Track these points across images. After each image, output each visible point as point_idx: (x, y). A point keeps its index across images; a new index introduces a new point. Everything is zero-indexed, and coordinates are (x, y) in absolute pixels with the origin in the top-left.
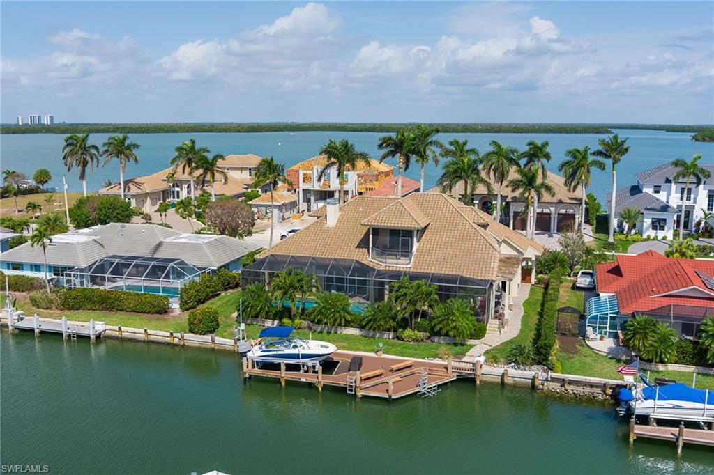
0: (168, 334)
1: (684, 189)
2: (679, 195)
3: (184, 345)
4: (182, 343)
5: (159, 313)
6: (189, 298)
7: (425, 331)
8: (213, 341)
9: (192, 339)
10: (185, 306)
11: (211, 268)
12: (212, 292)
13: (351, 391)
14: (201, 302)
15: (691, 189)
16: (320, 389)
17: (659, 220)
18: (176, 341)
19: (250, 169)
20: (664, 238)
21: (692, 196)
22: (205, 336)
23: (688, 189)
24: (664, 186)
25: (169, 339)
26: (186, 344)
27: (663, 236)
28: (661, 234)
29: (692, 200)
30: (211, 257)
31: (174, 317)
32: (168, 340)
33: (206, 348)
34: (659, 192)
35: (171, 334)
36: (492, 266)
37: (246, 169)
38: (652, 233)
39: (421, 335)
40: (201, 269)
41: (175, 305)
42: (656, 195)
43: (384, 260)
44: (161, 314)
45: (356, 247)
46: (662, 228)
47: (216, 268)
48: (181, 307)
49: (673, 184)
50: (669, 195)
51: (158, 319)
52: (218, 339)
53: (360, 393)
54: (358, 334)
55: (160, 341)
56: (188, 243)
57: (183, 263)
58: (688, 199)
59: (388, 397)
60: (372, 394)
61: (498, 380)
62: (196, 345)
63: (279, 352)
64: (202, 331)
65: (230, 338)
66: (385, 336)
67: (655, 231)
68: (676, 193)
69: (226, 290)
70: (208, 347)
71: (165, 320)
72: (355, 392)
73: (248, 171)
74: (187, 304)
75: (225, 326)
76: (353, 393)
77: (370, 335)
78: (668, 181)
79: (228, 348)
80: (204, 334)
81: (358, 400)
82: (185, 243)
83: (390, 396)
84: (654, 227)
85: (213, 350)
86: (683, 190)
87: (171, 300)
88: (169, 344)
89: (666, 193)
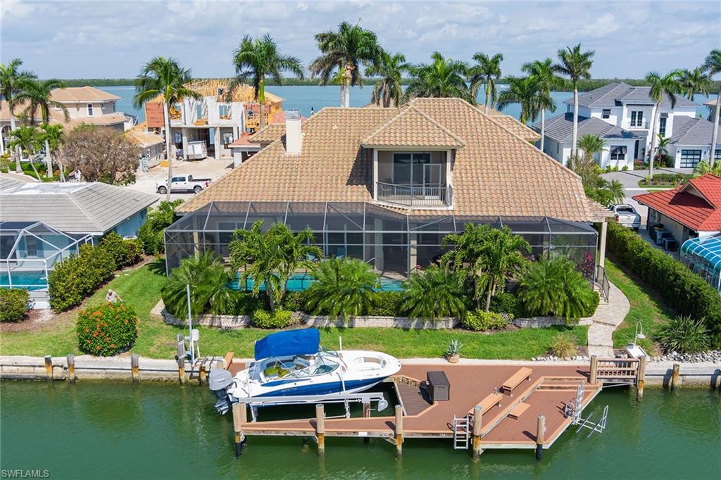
0: (42, 361)
1: (635, 112)
2: (630, 120)
3: (76, 378)
4: (72, 376)
5: (12, 320)
6: (68, 290)
7: (506, 311)
8: (135, 366)
9: (89, 366)
10: (61, 303)
11: (93, 234)
12: (102, 275)
13: (464, 444)
14: (87, 293)
15: (642, 112)
16: (400, 448)
17: (621, 148)
18: (58, 373)
19: (90, 106)
20: (625, 169)
21: (644, 120)
22: (116, 358)
23: (639, 112)
24: (614, 109)
25: (44, 369)
26: (79, 377)
27: (623, 166)
28: (622, 164)
29: (644, 125)
30: (90, 217)
31: (42, 326)
32: (42, 372)
33: (123, 380)
34: (608, 117)
35: (48, 361)
36: (578, 200)
37: (84, 105)
38: (613, 164)
39: (501, 317)
40: (78, 237)
41: (41, 302)
42: (605, 120)
43: (408, 202)
44: (16, 321)
45: (347, 184)
46: (622, 157)
47: (102, 234)
48: (52, 306)
49: (625, 107)
50: (620, 119)
51: (10, 332)
52: (144, 362)
53: (480, 447)
54: (390, 326)
55: (25, 375)
56: (42, 196)
57: (42, 228)
58: (640, 124)
59: (535, 447)
60: (504, 446)
61: (659, 382)
62: (99, 377)
63: (299, 384)
64: (109, 350)
65: (164, 358)
66: (439, 326)
67: (615, 161)
68: (628, 117)
69: (120, 268)
70: (125, 377)
71: (26, 332)
72: (471, 446)
73: (87, 108)
74: (64, 300)
75: (148, 334)
76: (467, 447)
77: (413, 325)
78: (618, 103)
79: (164, 376)
80: (112, 355)
81: (477, 460)
82: (37, 196)
83: (539, 446)
84: (613, 156)
85: (135, 382)
86: (634, 114)
87: (32, 294)
88: (45, 380)
89: (616, 117)
